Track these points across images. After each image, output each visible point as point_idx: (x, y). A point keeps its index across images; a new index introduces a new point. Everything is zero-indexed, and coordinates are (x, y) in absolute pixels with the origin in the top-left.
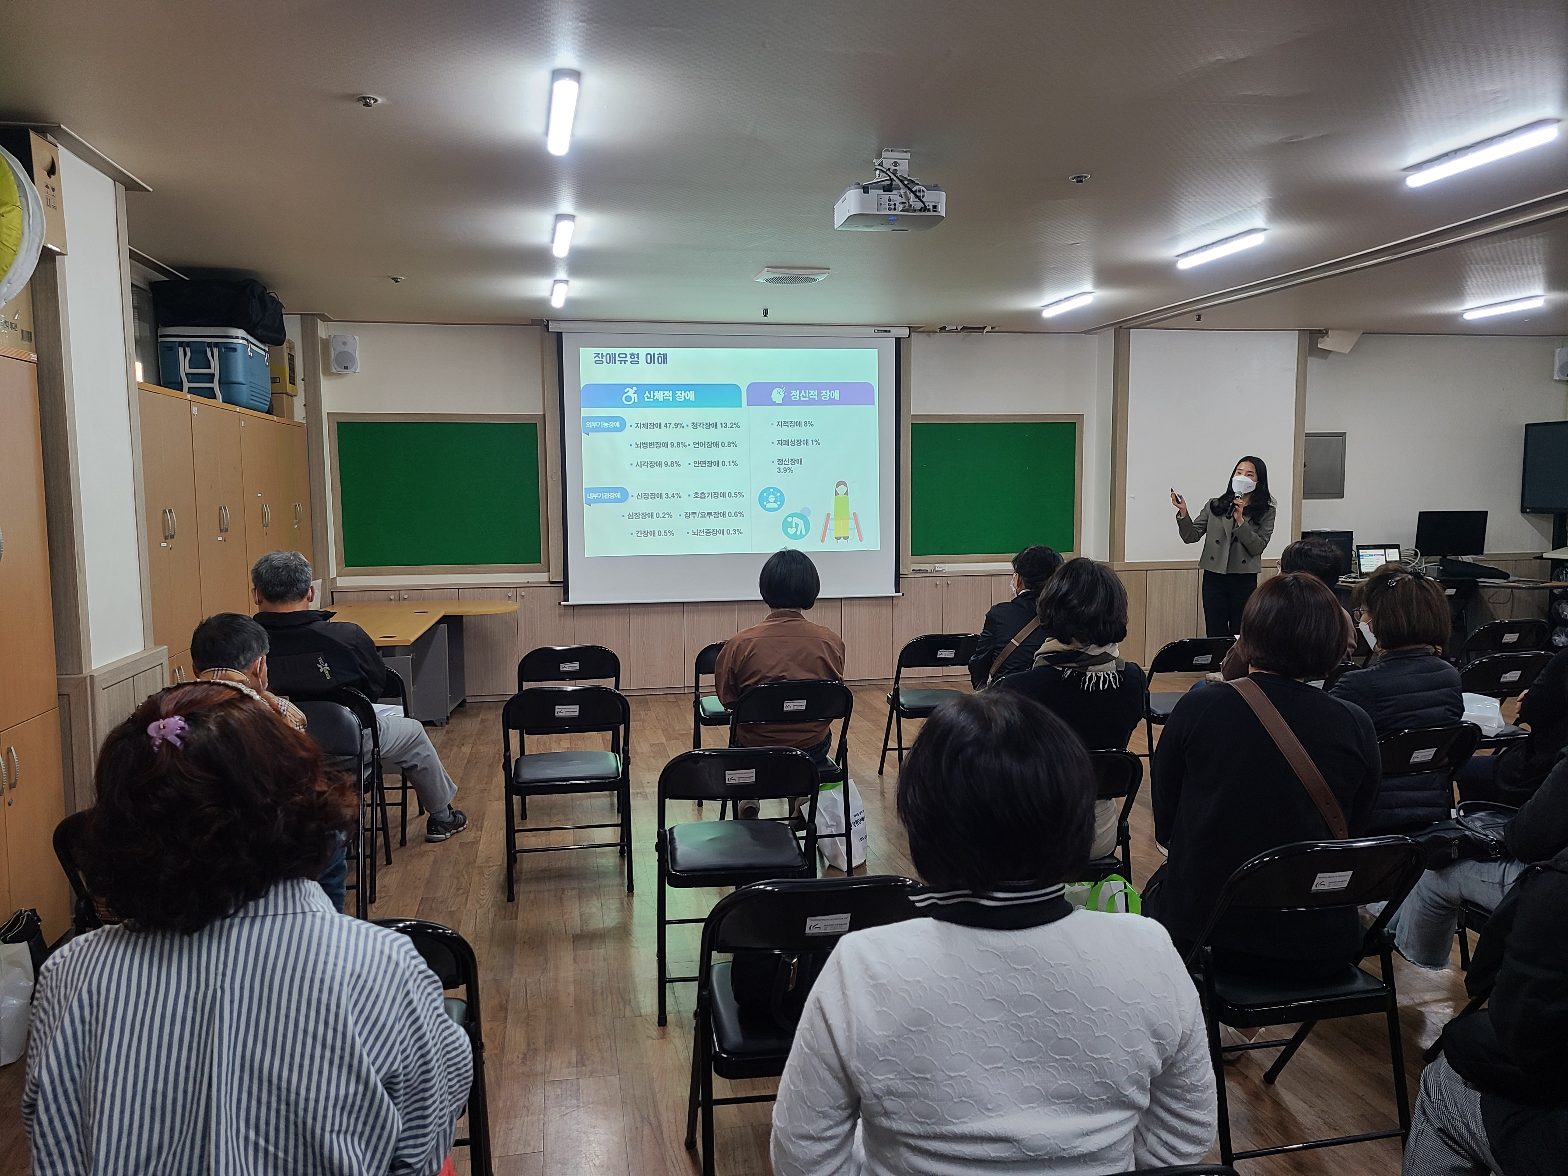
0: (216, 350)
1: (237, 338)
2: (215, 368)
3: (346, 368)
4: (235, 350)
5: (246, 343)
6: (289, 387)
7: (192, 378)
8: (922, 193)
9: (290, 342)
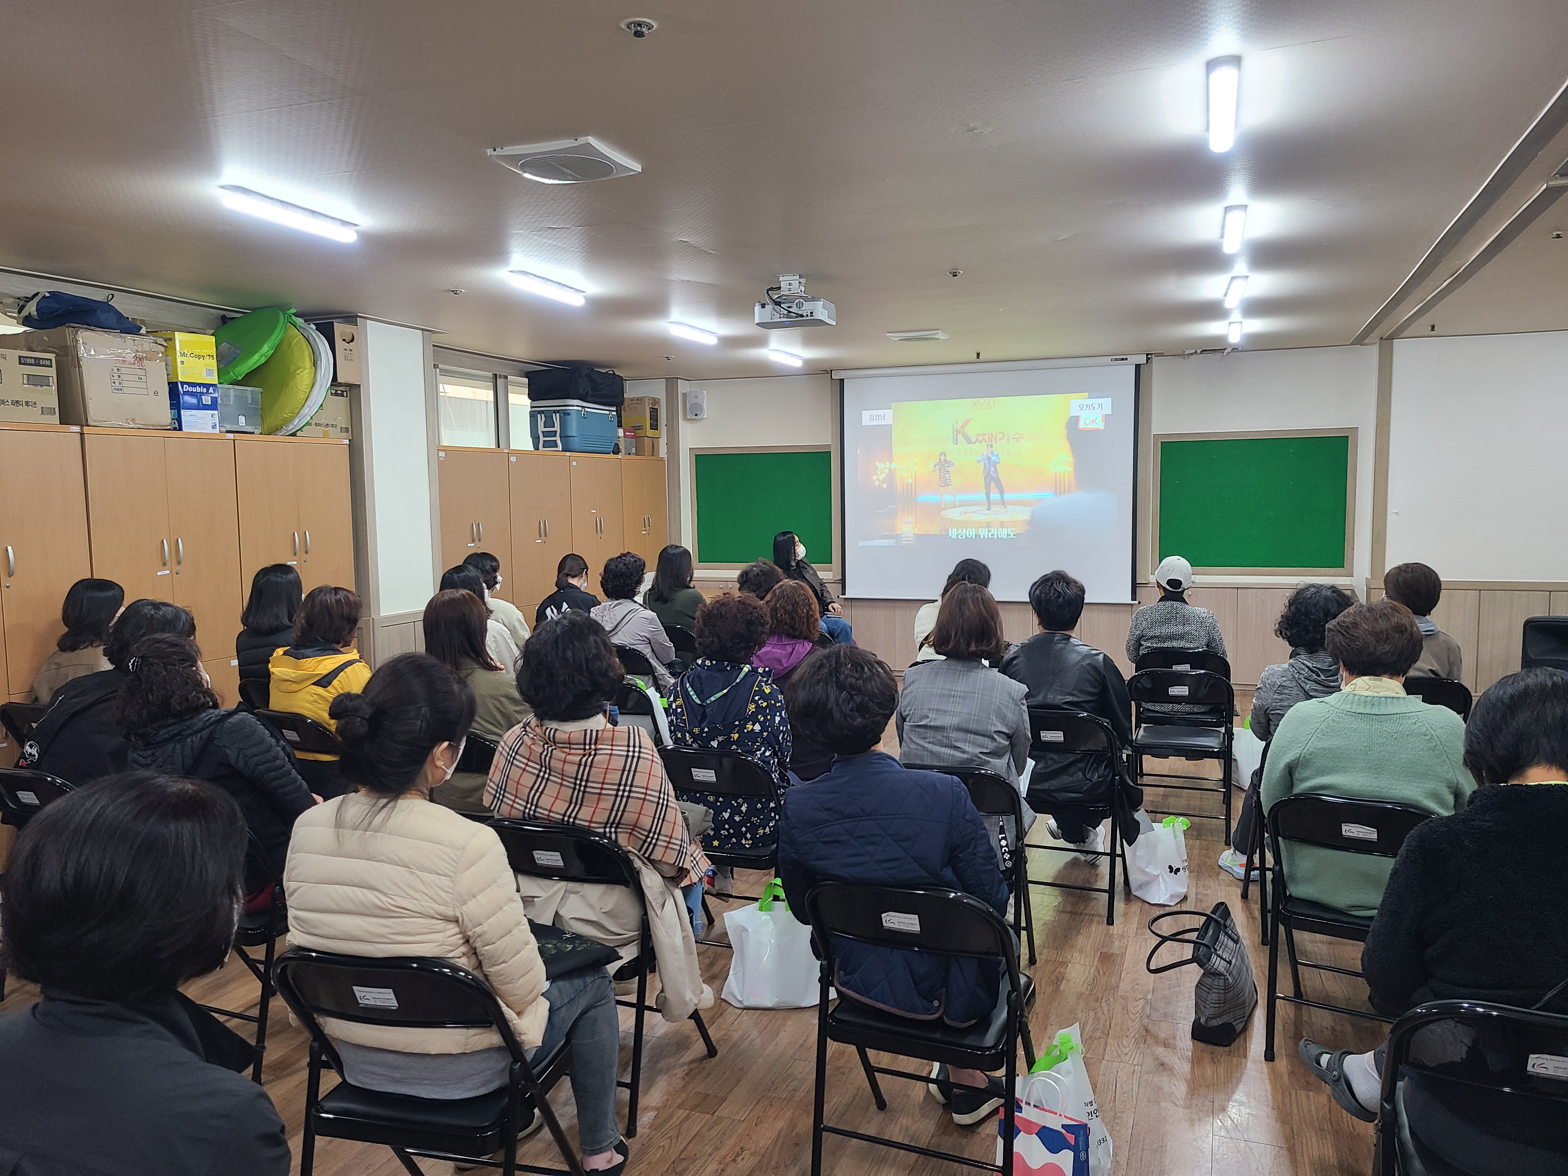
0: (558, 415)
1: (573, 406)
2: (557, 428)
3: (696, 415)
4: (569, 414)
5: (580, 409)
6: (650, 433)
7: (545, 434)
8: (799, 305)
9: (654, 399)
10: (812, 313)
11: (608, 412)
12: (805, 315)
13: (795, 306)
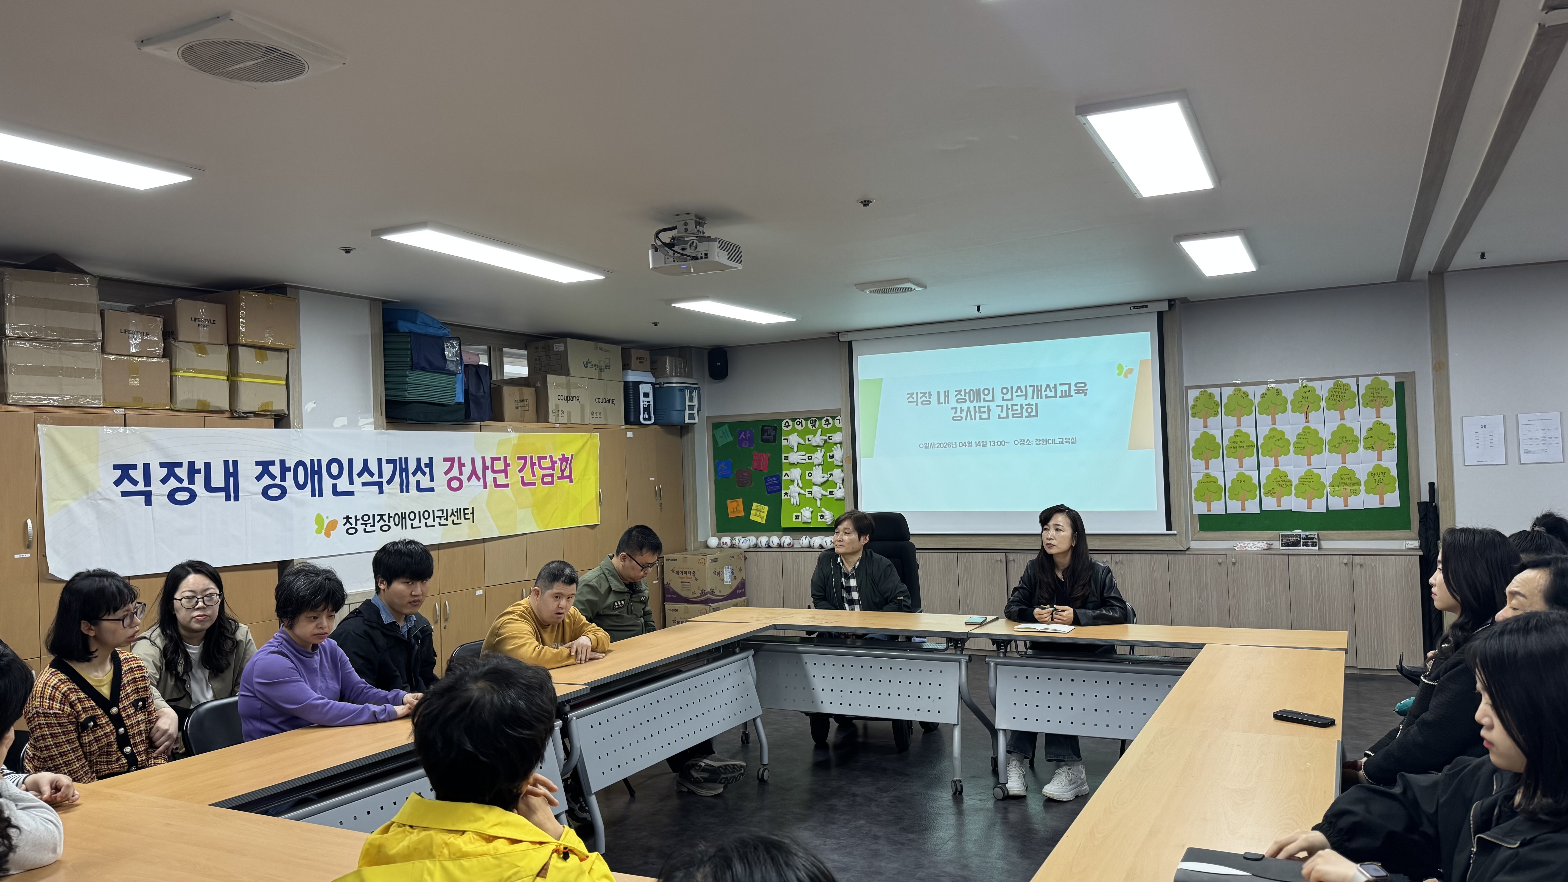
8: (694, 247)
10: (706, 254)
12: (699, 257)
13: (688, 248)
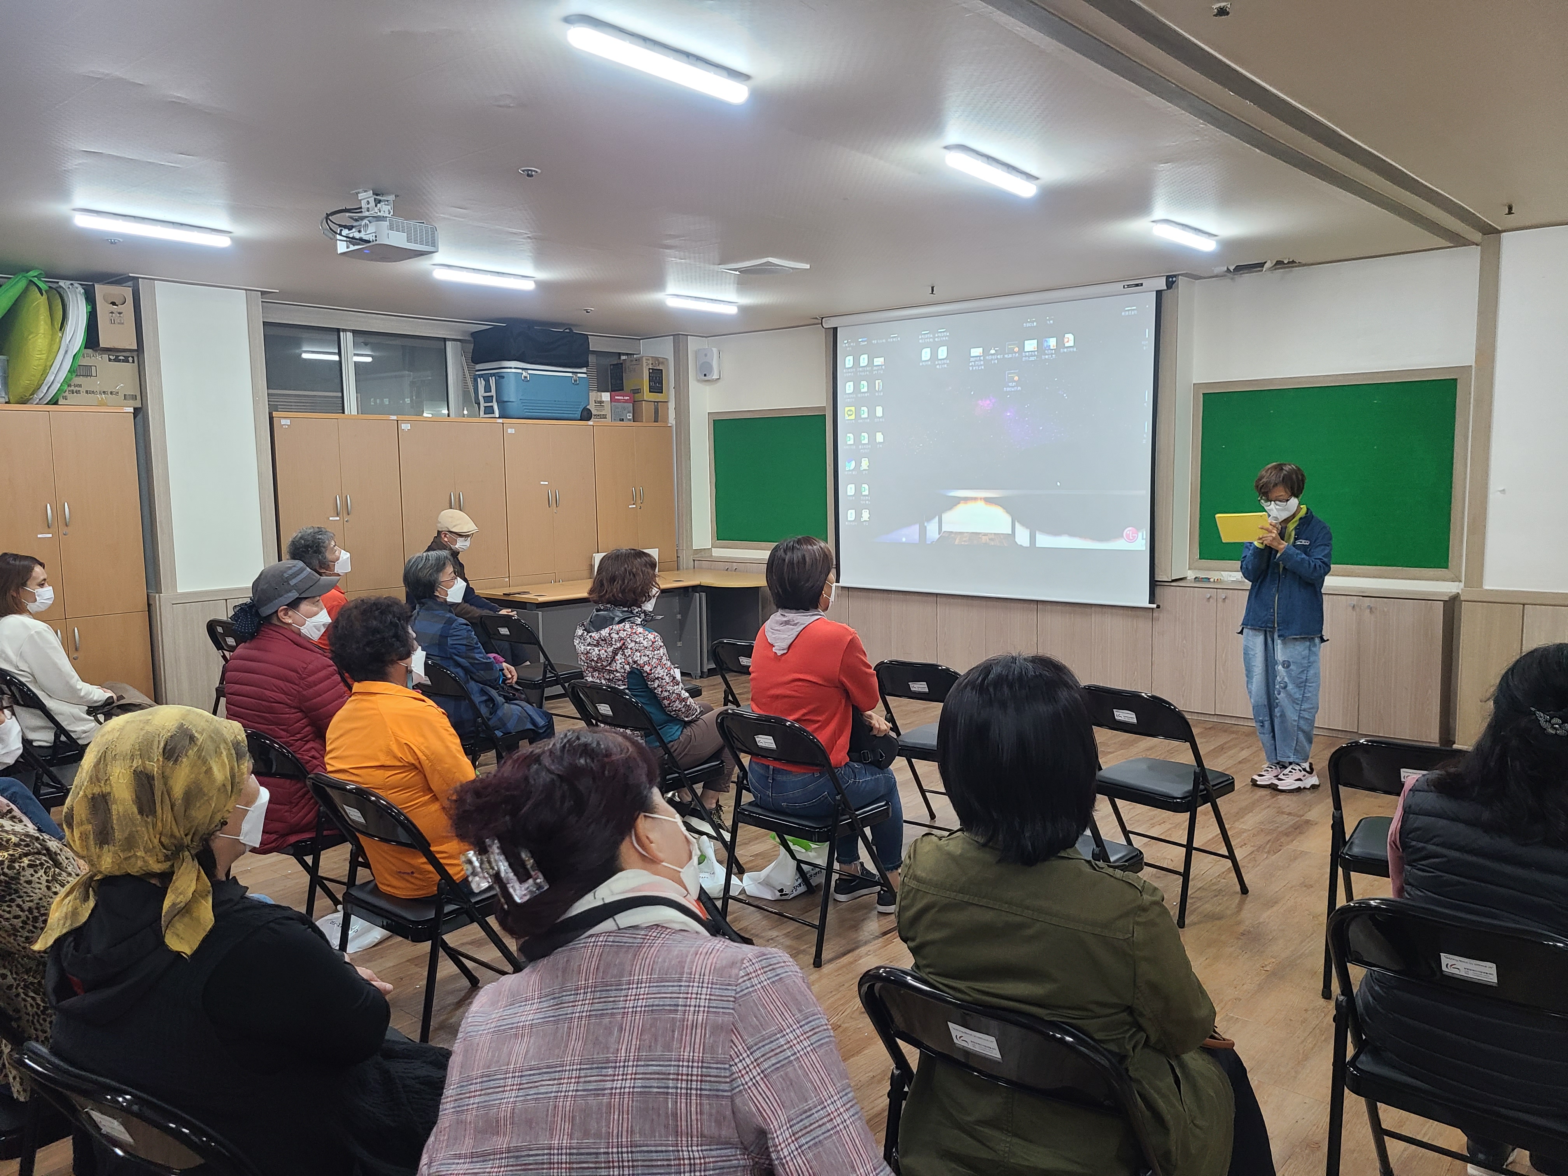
0: (493, 378)
1: (511, 368)
2: (493, 393)
3: (705, 375)
4: (503, 377)
5: (520, 371)
6: (652, 396)
7: (485, 399)
9: (657, 359)
10: (376, 237)
11: (570, 375)
12: (371, 240)
